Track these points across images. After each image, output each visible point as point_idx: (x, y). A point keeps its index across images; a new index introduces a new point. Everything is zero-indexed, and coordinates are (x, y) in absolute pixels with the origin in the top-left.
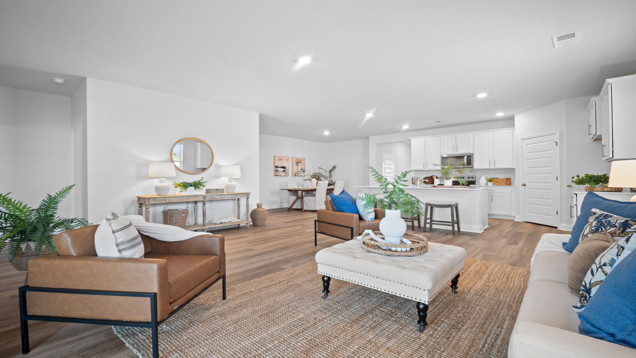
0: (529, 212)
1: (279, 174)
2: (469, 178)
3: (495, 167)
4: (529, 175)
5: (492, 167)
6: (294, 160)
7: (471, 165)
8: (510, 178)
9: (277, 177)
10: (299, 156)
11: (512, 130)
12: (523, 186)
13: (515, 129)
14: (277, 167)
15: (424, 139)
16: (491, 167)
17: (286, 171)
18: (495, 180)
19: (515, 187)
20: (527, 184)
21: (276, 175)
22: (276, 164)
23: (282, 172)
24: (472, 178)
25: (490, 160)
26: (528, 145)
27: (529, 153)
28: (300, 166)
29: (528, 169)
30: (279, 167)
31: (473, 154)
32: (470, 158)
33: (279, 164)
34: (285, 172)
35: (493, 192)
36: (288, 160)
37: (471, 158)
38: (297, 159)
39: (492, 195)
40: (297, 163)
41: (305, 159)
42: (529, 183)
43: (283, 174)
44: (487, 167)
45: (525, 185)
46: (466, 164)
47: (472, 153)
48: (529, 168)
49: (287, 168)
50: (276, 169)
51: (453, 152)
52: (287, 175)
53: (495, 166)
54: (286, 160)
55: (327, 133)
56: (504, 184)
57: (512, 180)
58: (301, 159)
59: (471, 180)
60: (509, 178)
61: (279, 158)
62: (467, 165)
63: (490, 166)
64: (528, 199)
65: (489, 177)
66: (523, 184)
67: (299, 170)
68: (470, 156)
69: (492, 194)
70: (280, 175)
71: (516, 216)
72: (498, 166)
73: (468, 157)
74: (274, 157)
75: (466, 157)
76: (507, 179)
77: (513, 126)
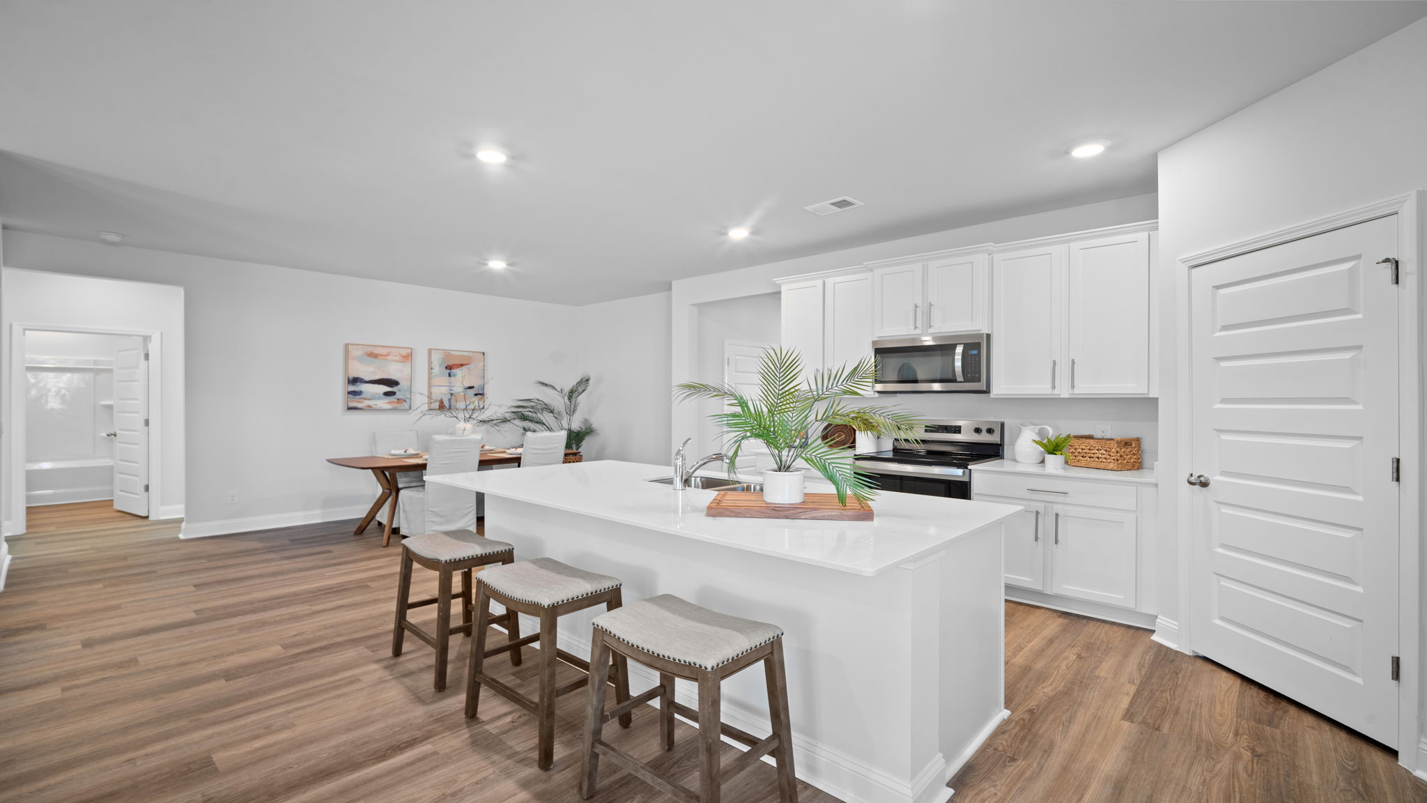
0: (1222, 618)
1: (367, 403)
2: (978, 430)
3: (1076, 391)
4: (1224, 437)
5: (1063, 392)
6: (436, 358)
7: (979, 380)
8: (1138, 440)
9: (353, 414)
10: (460, 345)
11: (1146, 233)
12: (1197, 487)
13: (1157, 229)
14: (355, 381)
15: (820, 282)
16: (1057, 391)
17: (398, 395)
18: (1075, 442)
19: (1157, 485)
20: (1215, 478)
21: (350, 409)
22: (350, 371)
23: (379, 398)
24: (990, 431)
25: (1054, 363)
26: (1222, 291)
27: (1225, 328)
28: (462, 378)
29: (1219, 406)
30: (367, 379)
31: (988, 336)
32: (976, 352)
33: (367, 371)
34: (392, 399)
35: (1060, 498)
36: (408, 357)
37: (979, 355)
38: (447, 354)
39: (1057, 515)
40: (449, 368)
41: (484, 354)
42: (1224, 473)
43: (384, 403)
44: (1041, 388)
45: (1204, 485)
46: (960, 377)
47: (985, 331)
48: (1224, 401)
49: (404, 384)
50: (352, 388)
51: (916, 328)
52: (406, 405)
53: (1073, 387)
54: (398, 358)
55: (497, 265)
56: (1111, 466)
57: (1146, 445)
58: (465, 354)
59: (984, 438)
60: (1133, 440)
61: (369, 350)
62: (966, 380)
63: (1054, 387)
64: (1220, 550)
65: (1051, 432)
66: (1192, 479)
67: (458, 389)
68: (977, 346)
69: (1058, 508)
70: (369, 406)
71: (1162, 621)
72: (1085, 387)
73: (968, 347)
74: (347, 346)
75: (959, 349)
76: (1127, 443)
77: (1152, 212)
